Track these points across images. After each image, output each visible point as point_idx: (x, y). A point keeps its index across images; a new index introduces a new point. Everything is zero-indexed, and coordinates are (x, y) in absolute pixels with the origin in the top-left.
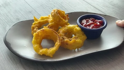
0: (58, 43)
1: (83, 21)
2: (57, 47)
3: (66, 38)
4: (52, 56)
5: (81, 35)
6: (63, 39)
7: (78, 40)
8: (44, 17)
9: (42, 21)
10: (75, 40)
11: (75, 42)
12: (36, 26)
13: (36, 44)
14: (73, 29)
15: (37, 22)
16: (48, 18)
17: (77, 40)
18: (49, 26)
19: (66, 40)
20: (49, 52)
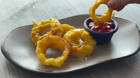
0: (66, 52)
1: (91, 24)
2: (66, 56)
3: (75, 44)
4: (60, 67)
5: (91, 40)
6: (71, 45)
7: (88, 46)
8: (45, 21)
9: (43, 25)
10: (85, 46)
11: (84, 49)
12: (37, 32)
13: (41, 53)
14: (81, 33)
15: (37, 27)
16: (50, 22)
17: (86, 46)
18: (52, 32)
19: (74, 47)
20: (57, 62)
